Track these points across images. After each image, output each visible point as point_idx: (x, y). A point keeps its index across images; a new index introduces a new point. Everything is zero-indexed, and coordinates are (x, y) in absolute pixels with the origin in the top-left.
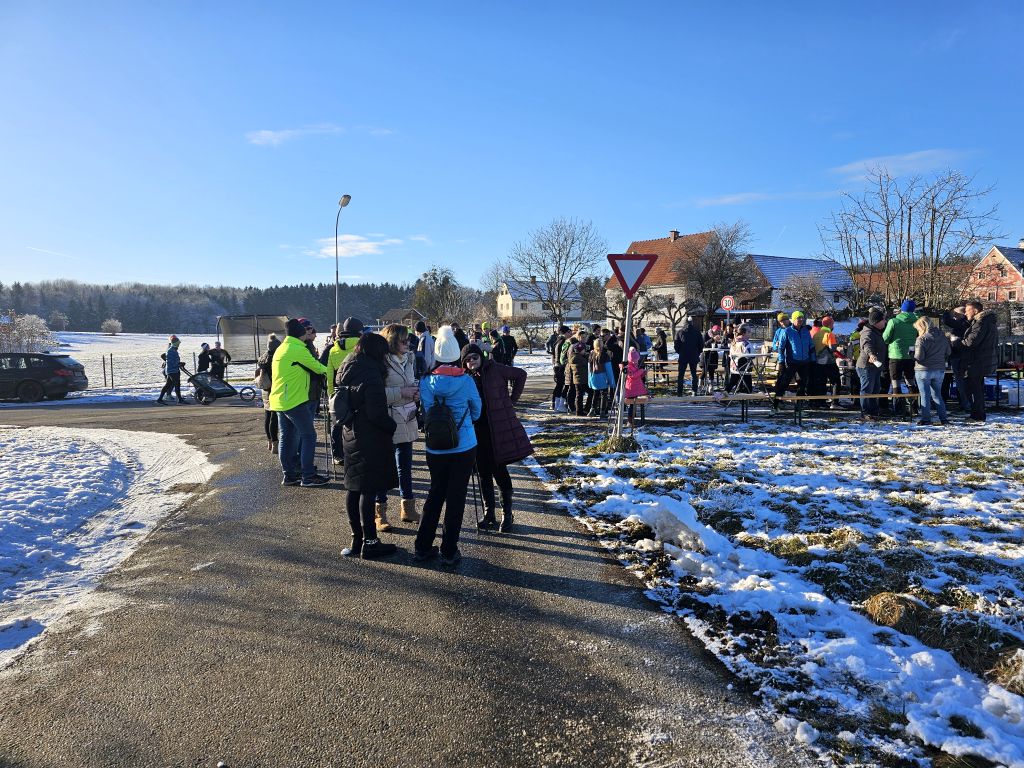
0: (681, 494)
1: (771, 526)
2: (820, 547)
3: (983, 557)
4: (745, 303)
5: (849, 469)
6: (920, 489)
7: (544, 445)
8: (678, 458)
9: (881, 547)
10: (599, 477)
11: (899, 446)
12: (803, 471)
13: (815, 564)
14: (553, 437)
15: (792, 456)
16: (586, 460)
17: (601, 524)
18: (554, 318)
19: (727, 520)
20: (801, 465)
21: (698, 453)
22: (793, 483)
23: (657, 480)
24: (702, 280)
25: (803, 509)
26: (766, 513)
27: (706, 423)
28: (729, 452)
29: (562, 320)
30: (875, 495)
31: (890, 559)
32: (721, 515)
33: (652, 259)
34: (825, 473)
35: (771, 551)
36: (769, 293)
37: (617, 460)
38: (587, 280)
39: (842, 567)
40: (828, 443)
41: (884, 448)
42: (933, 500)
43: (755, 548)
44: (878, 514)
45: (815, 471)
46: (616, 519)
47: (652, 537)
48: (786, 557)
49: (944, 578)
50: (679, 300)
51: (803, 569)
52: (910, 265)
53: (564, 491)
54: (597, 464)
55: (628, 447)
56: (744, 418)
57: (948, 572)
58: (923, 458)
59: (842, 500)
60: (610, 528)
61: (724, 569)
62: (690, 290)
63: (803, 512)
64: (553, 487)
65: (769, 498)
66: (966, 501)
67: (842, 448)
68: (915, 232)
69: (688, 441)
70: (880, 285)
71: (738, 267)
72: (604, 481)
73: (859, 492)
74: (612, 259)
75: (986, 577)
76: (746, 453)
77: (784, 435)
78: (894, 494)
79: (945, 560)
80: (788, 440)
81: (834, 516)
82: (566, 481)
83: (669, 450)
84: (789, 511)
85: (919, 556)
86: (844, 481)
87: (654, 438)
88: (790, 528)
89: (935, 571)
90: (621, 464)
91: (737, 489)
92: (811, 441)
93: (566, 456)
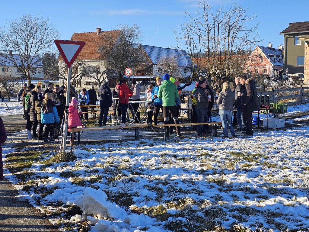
0: (100, 185)
1: (148, 199)
2: (173, 208)
3: (249, 207)
4: (139, 72)
5: (189, 164)
6: (222, 173)
7: (15, 160)
8: (99, 163)
9: (203, 206)
10: (50, 179)
11: (213, 150)
12: (166, 166)
13: (170, 219)
14: (22, 155)
15: (160, 158)
16: (42, 168)
17: (50, 208)
18: (25, 78)
19: (124, 198)
20: (165, 163)
21: (110, 159)
22: (160, 174)
23: (86, 178)
24: (115, 58)
25: (165, 188)
26: (146, 192)
27: (116, 141)
28: (127, 158)
29: (31, 79)
30: (201, 177)
31: (207, 213)
32: (122, 195)
33: (82, 44)
34: (177, 167)
35: (148, 214)
36: (151, 67)
37: (63, 167)
38: (47, 55)
39: (184, 219)
40: (179, 150)
41: (206, 151)
42: (228, 179)
43: (139, 214)
44: (202, 188)
45: (172, 166)
46: (60, 204)
47: (80, 213)
48: (156, 216)
49: (232, 220)
50: (102, 69)
51: (164, 223)
52: (219, 54)
53: (27, 189)
54: (49, 170)
55: (70, 158)
56: (137, 138)
57: (234, 217)
58: (224, 156)
59: (185, 181)
60: (56, 210)
61: (121, 228)
62: (108, 63)
63: (165, 190)
64: (19, 187)
65: (147, 183)
66: (243, 178)
67: (185, 152)
68: (221, 37)
69: (105, 153)
70: (205, 64)
71: (135, 51)
72: (53, 181)
73: (193, 176)
74: (58, 43)
75: (251, 217)
76: (136, 158)
77: (157, 147)
78: (210, 177)
79: (233, 210)
80: (159, 149)
81: (180, 191)
82: (28, 183)
83: (94, 159)
84: (158, 190)
85: (221, 210)
86: (186, 171)
87: (85, 152)
88: (158, 200)
89: (228, 217)
90: (64, 169)
91: (131, 180)
92: (170, 149)
93: (30, 166)
